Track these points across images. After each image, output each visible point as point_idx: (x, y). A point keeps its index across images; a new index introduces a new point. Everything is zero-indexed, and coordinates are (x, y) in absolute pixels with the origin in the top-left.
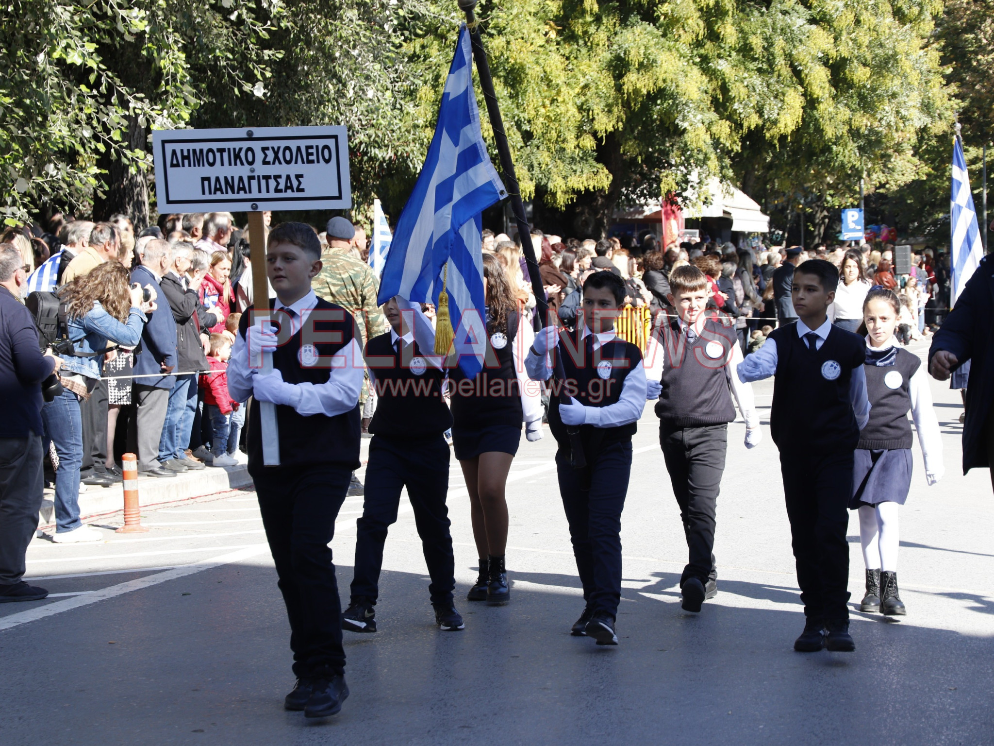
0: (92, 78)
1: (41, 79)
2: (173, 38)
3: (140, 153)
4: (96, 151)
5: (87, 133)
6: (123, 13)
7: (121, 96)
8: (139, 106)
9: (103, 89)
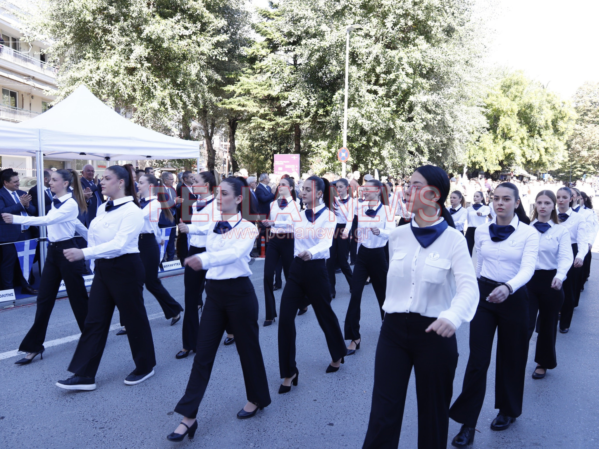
6: (420, 143)
8: (422, 158)
9: (416, 155)
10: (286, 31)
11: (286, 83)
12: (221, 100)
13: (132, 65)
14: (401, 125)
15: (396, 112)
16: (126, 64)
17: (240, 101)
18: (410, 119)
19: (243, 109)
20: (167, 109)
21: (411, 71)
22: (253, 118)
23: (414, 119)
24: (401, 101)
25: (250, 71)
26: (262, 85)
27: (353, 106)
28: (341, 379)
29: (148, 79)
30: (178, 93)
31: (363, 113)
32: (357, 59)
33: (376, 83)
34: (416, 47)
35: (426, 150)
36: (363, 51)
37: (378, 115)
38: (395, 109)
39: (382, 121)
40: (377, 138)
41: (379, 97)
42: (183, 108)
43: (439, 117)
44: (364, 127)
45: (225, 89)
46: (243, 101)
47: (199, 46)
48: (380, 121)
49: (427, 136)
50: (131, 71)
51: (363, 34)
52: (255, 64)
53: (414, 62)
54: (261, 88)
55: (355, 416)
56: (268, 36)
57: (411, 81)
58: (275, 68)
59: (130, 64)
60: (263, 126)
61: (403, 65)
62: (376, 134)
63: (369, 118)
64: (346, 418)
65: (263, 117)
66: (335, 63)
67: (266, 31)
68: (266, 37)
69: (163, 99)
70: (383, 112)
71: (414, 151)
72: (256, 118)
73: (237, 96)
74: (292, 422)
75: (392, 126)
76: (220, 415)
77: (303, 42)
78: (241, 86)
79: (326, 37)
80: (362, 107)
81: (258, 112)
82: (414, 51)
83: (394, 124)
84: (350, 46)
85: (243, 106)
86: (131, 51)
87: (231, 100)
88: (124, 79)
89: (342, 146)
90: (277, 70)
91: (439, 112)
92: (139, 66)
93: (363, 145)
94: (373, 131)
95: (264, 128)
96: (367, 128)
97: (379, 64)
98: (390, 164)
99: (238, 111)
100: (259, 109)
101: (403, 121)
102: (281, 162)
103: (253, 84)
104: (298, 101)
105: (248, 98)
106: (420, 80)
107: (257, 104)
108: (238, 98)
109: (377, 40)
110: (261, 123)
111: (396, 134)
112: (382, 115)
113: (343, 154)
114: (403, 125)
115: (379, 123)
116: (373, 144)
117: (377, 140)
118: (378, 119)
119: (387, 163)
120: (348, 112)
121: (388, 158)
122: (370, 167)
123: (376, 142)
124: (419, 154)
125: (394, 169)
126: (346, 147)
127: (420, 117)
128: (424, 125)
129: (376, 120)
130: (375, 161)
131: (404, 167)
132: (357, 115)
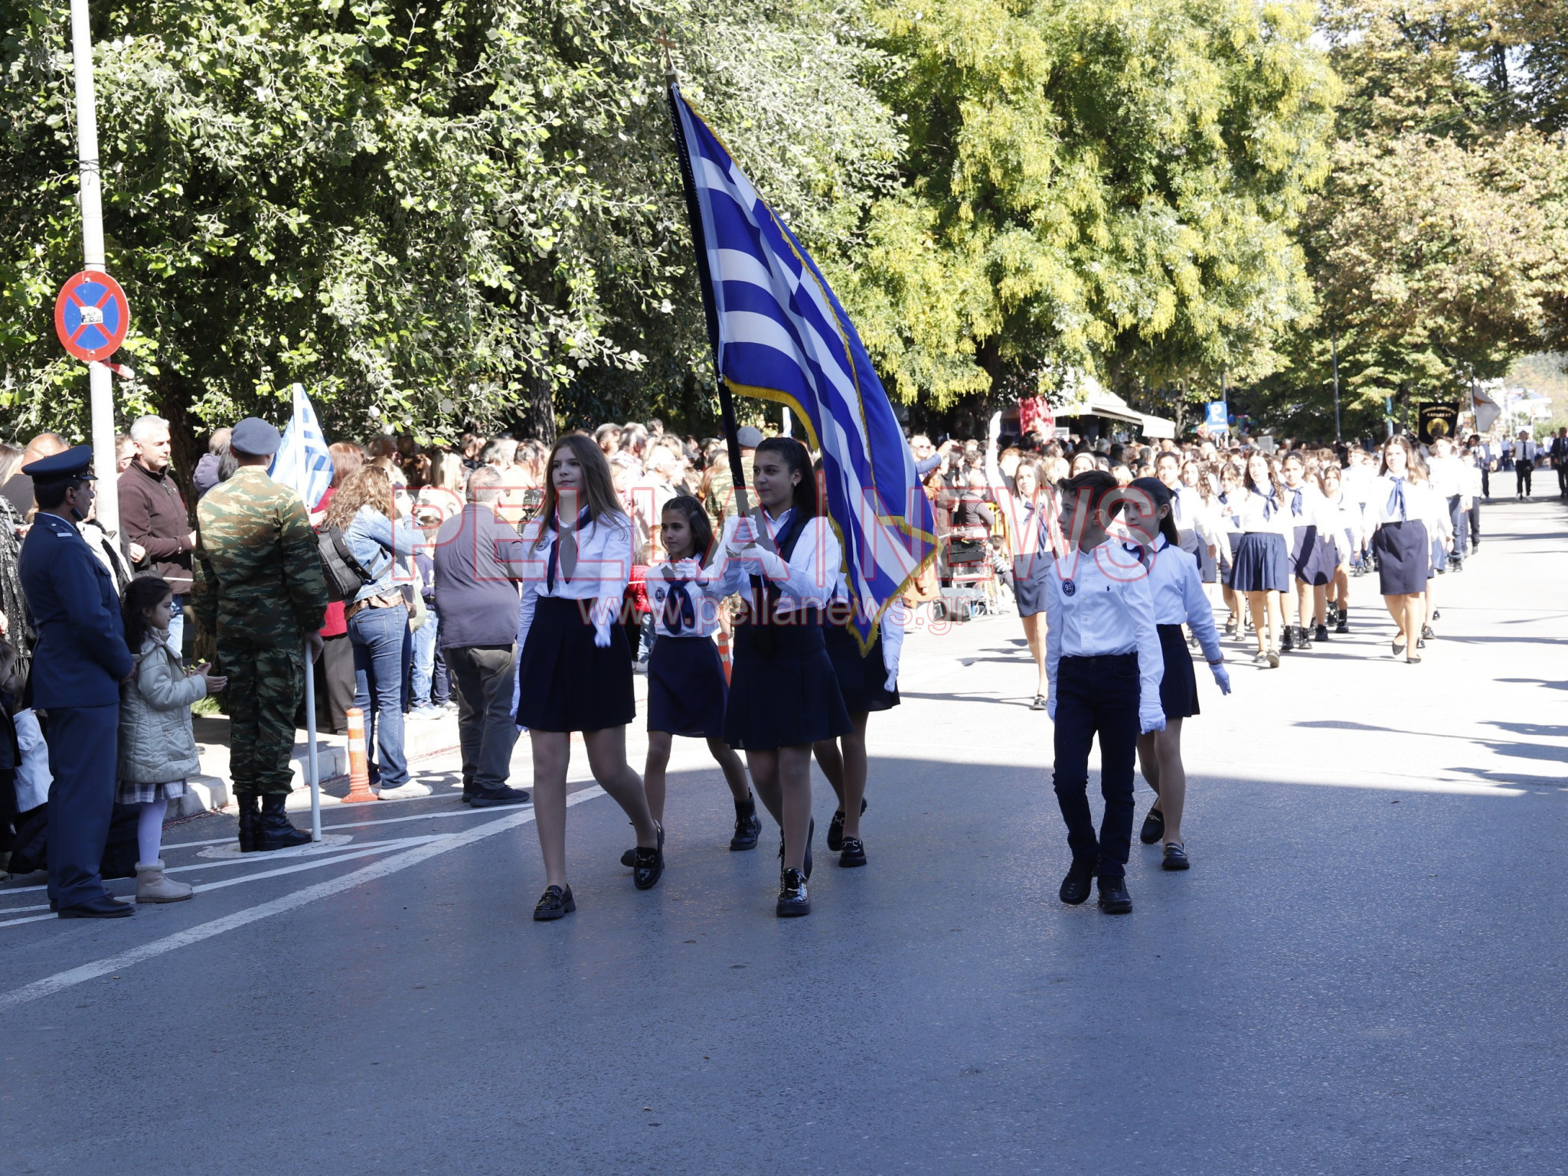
0: (512, 298)
1: (462, 300)
2: (582, 259)
3: (561, 369)
4: (517, 369)
5: (507, 352)
6: (535, 232)
7: (540, 313)
8: (559, 322)
9: (523, 308)
14: (423, 136)
15: (386, 60)
18: (471, 101)
23: (498, 97)
27: (132, 29)
31: (194, 65)
35: (583, 283)
37: (286, 80)
38: (386, 39)
39: (315, 115)
40: (296, 220)
44: (208, 152)
48: (303, 116)
62: (283, 196)
63: (237, 98)
70: (313, 63)
71: (511, 288)
75: (371, 144)
80: (185, 29)
83: (380, 128)
89: (80, 265)
91: (632, 60)
93: (214, 263)
94: (265, 177)
96: (227, 159)
98: (382, 361)
101: (428, 110)
111: (399, 187)
112: (313, 83)
113: (84, 310)
114: (433, 133)
115: (291, 132)
116: (272, 251)
117: (293, 227)
118: (286, 99)
119: (366, 360)
120: (97, 62)
121: (369, 332)
122: (263, 389)
123: (283, 239)
124: (544, 302)
125: (409, 392)
126: (102, 269)
127: (529, 88)
128: (550, 128)
129: (278, 106)
130: (293, 353)
131: (462, 381)
132: (161, 76)
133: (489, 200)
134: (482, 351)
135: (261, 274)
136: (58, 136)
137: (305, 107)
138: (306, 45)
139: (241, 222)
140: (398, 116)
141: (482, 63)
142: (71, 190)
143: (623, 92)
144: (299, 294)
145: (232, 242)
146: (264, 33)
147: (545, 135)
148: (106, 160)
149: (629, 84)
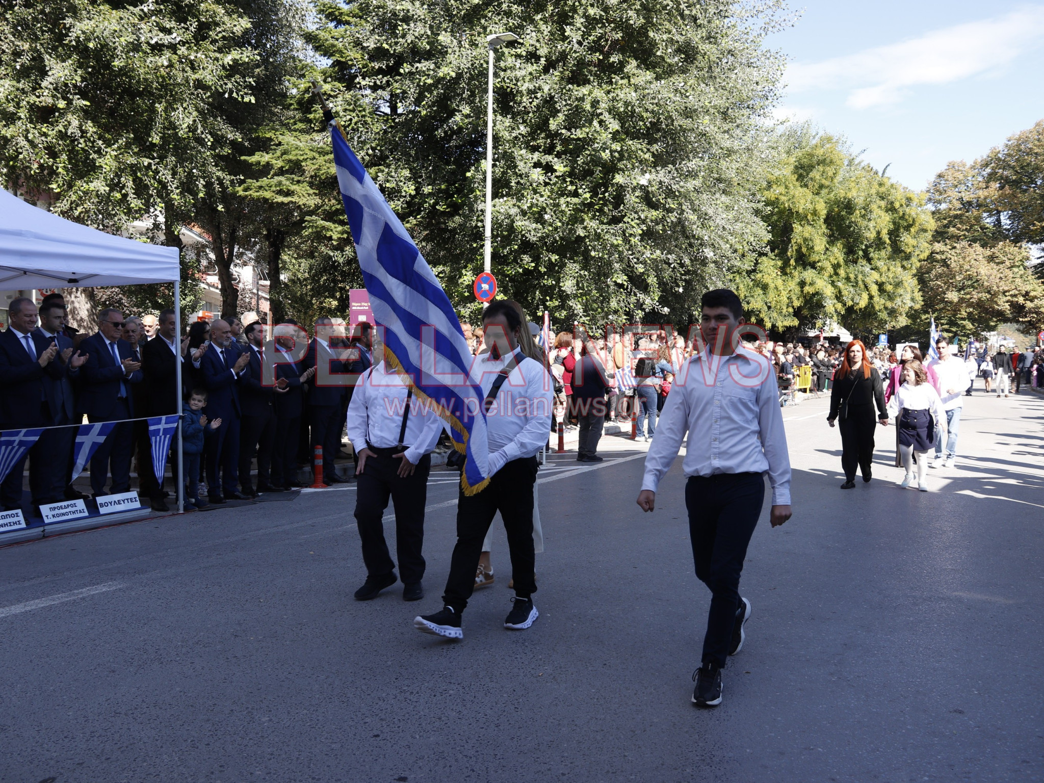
0: (625, 287)
1: (608, 286)
2: (653, 273)
3: (640, 311)
4: (625, 311)
5: (622, 304)
6: (636, 266)
7: (634, 292)
8: (641, 296)
9: (629, 290)
10: (371, 44)
11: (373, 149)
12: (241, 182)
13: (46, 99)
14: (599, 231)
15: (590, 205)
16: (32, 99)
17: (280, 183)
18: (615, 221)
19: (286, 200)
20: (125, 196)
21: (615, 126)
22: (307, 218)
23: (626, 219)
24: (598, 186)
25: (300, 126)
26: (327, 154)
27: (508, 195)
28: (438, 694)
29: (83, 132)
30: (150, 164)
31: (525, 207)
32: (511, 104)
33: (549, 150)
34: (625, 81)
35: (651, 282)
36: (525, 87)
37: (555, 212)
38: (589, 200)
39: (563, 224)
40: (554, 258)
41: (556, 177)
42: (159, 195)
43: (673, 217)
44: (527, 235)
45: (253, 159)
46: (288, 183)
47: (193, 68)
48: (559, 224)
49: (651, 254)
50: (44, 115)
51: (524, 54)
52: (311, 113)
53: (622, 109)
54: (322, 158)
55: (456, 760)
56: (337, 57)
57: (616, 146)
58: (349, 117)
59: (42, 98)
60: (329, 234)
61: (601, 114)
62: (552, 249)
63: (539, 218)
64: (437, 765)
65: (330, 216)
66: (466, 110)
67: (333, 46)
68: (334, 58)
69: (117, 175)
70: (563, 207)
71: (625, 283)
72: (314, 217)
73: (276, 174)
74: (319, 779)
75: (581, 233)
76: (162, 775)
77: (406, 68)
78: (282, 154)
79: (450, 57)
80: (523, 195)
81: (317, 207)
82: (621, 89)
83: (585, 228)
84: (496, 75)
85: (289, 193)
86: (43, 73)
87: (264, 181)
88: (27, 131)
89: (483, 271)
90: (354, 121)
91: (672, 206)
92: (62, 104)
93: (527, 272)
94: (545, 243)
95: (330, 238)
96: (533, 237)
97: (555, 113)
98: (579, 306)
99: (277, 203)
100: (320, 201)
101: (602, 223)
102: (363, 304)
103: (307, 151)
104: (397, 184)
105: (296, 178)
106: (633, 144)
107: (315, 191)
108: (277, 179)
109: (550, 65)
110: (323, 227)
111: (590, 248)
112: (562, 211)
113: (483, 285)
114: (602, 230)
115: (556, 229)
116: (545, 267)
117: (553, 260)
118: (554, 219)
119: (574, 305)
120: (494, 206)
121: (576, 296)
122: (540, 314)
123: (551, 266)
124: (636, 288)
125: (588, 318)
126: (489, 272)
127: (636, 216)
128: (642, 230)
129: (551, 221)
130: (551, 303)
131: (607, 314)
132: (513, 211)
133: (620, 253)
134: (614, 304)
135: (541, 276)
136: (481, 229)
137: (560, 221)
138: (562, 200)
139: (536, 259)
140: (591, 224)
141: (622, 208)
142: (483, 245)
143: (668, 217)
144: (554, 282)
145: (533, 265)
146: (549, 197)
147: (641, 232)
148: (494, 237)
149: (670, 214)
